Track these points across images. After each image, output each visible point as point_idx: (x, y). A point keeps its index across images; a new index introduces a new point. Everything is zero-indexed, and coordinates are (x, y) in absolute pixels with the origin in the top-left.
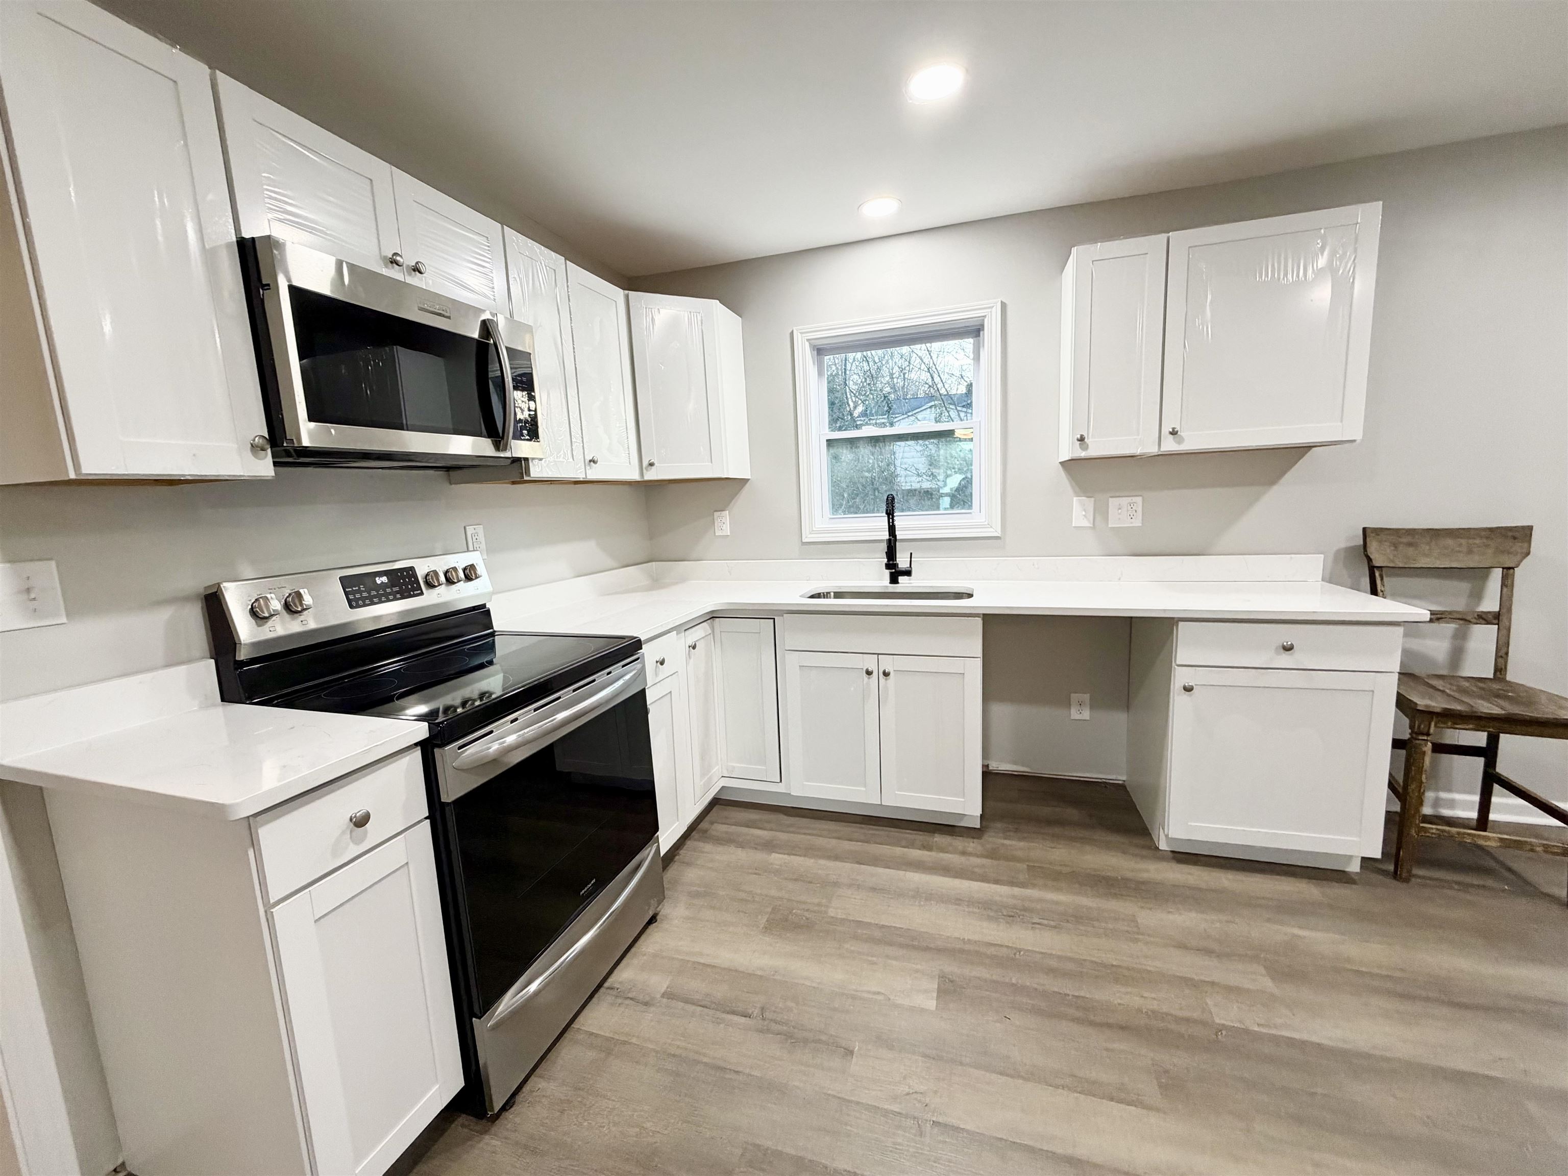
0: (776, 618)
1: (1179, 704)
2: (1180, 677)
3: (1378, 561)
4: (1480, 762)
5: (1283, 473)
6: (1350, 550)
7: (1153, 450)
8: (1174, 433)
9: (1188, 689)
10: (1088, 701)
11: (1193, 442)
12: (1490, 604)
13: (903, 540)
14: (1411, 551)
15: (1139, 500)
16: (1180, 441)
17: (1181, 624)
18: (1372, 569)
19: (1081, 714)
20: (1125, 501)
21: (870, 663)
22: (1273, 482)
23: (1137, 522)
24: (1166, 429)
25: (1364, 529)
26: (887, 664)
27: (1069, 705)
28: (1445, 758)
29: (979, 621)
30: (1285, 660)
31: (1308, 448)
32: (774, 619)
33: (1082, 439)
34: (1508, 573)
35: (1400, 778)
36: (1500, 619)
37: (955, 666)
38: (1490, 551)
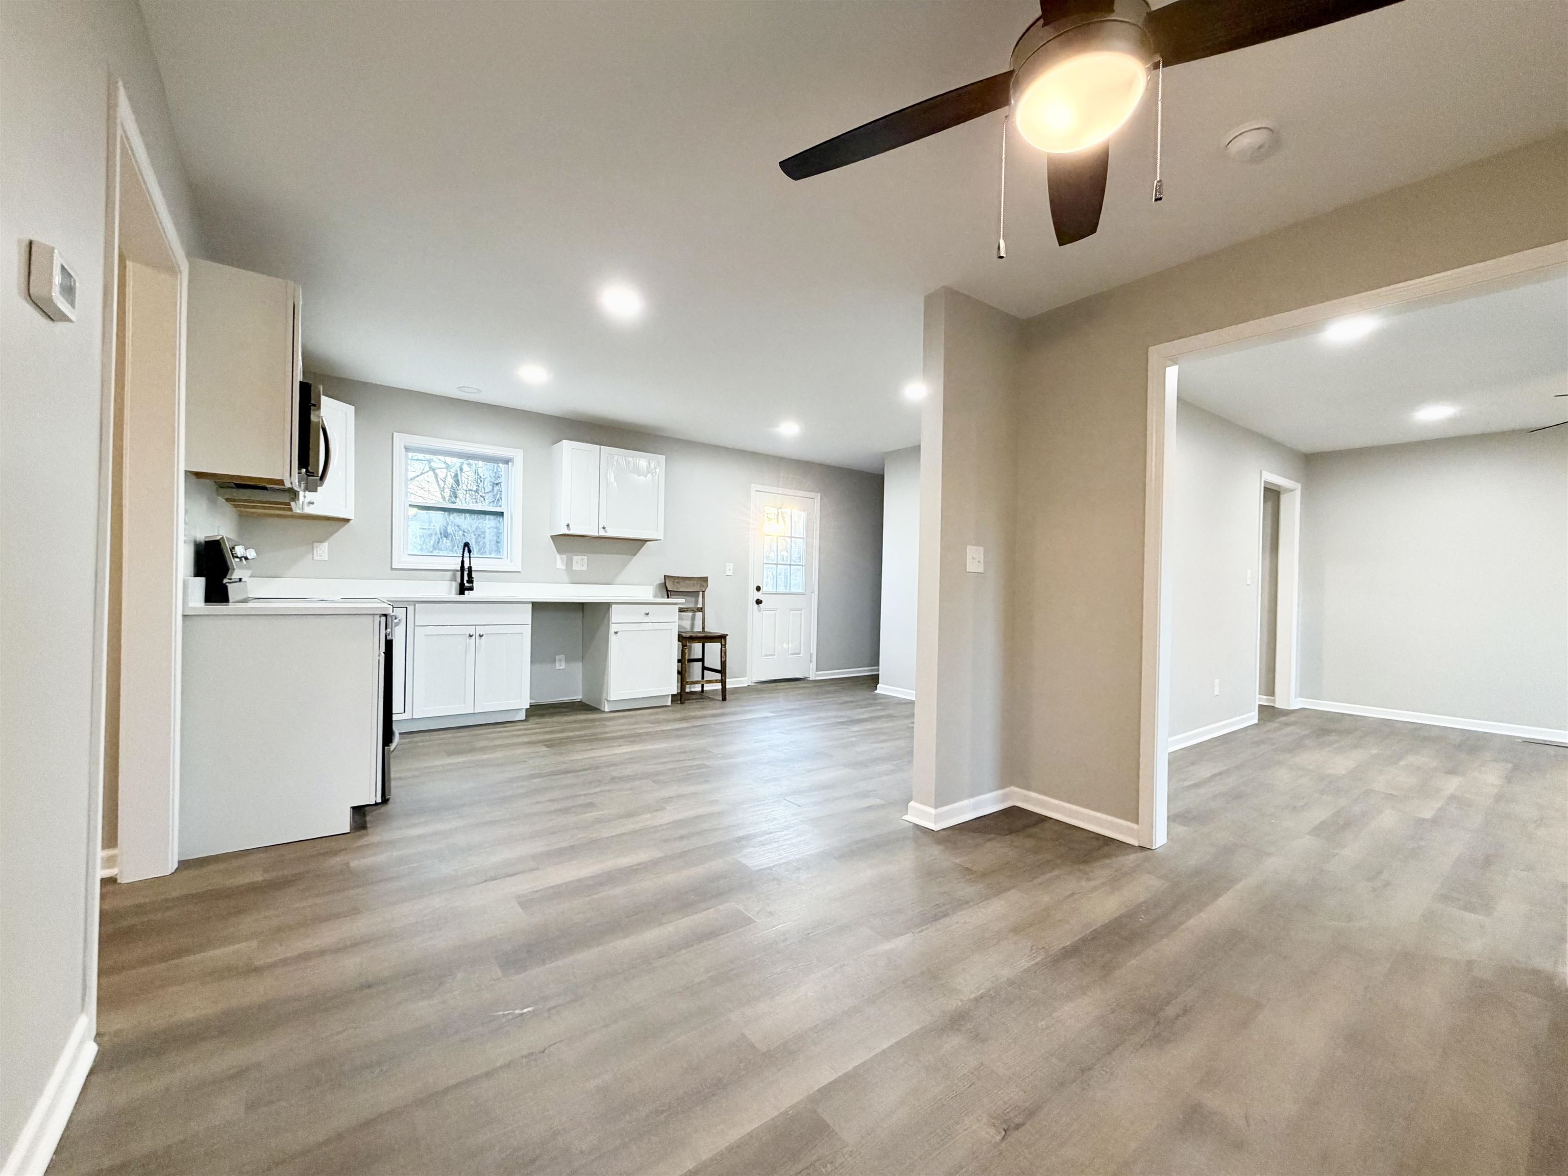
0: (408, 607)
1: (613, 639)
2: (613, 628)
3: (669, 589)
4: (700, 663)
5: (639, 550)
6: (660, 584)
7: (596, 534)
8: (604, 528)
9: (616, 633)
10: (564, 658)
11: (610, 533)
12: (700, 605)
13: (476, 571)
14: (679, 586)
15: (586, 558)
16: (606, 532)
17: (613, 606)
18: (667, 591)
19: (561, 665)
20: (580, 557)
21: (472, 631)
22: (635, 555)
23: (585, 568)
24: (601, 526)
25: (665, 576)
26: (480, 630)
27: (554, 661)
28: (692, 663)
29: (531, 605)
30: (647, 619)
31: (647, 541)
32: (407, 608)
33: (568, 526)
34: (703, 592)
35: (680, 669)
36: (701, 610)
37: (517, 629)
38: (699, 585)
